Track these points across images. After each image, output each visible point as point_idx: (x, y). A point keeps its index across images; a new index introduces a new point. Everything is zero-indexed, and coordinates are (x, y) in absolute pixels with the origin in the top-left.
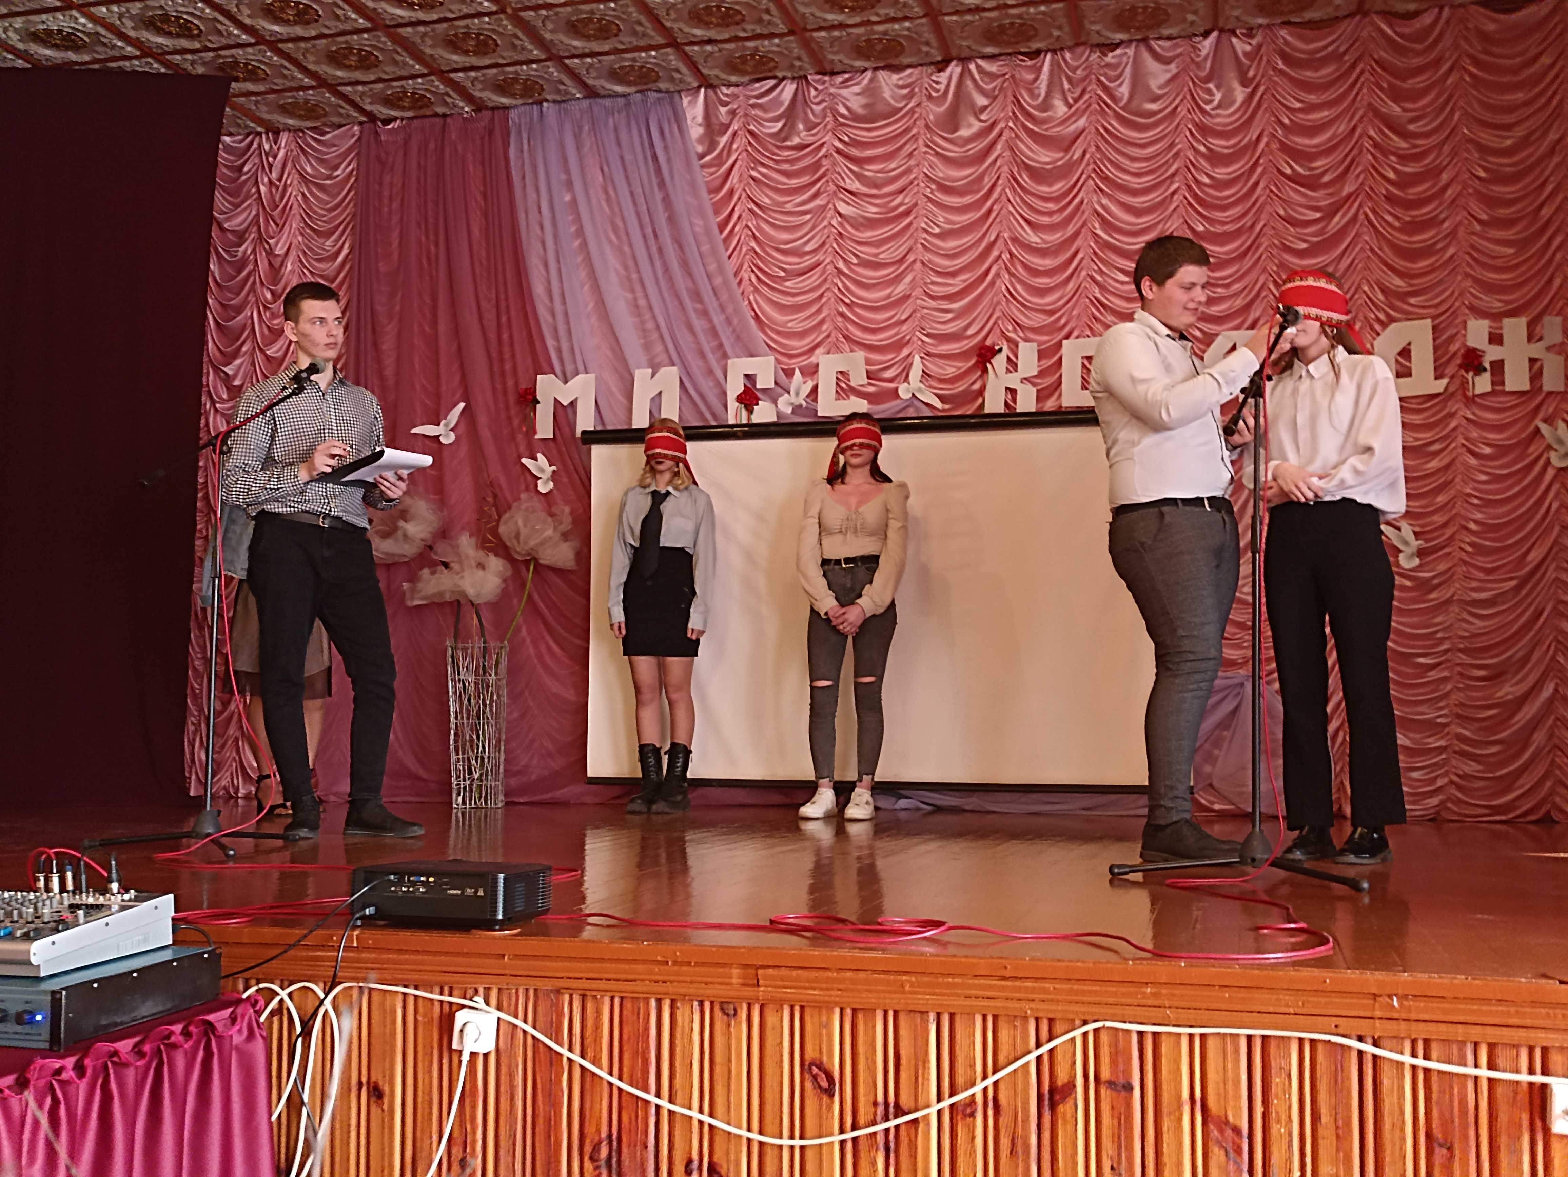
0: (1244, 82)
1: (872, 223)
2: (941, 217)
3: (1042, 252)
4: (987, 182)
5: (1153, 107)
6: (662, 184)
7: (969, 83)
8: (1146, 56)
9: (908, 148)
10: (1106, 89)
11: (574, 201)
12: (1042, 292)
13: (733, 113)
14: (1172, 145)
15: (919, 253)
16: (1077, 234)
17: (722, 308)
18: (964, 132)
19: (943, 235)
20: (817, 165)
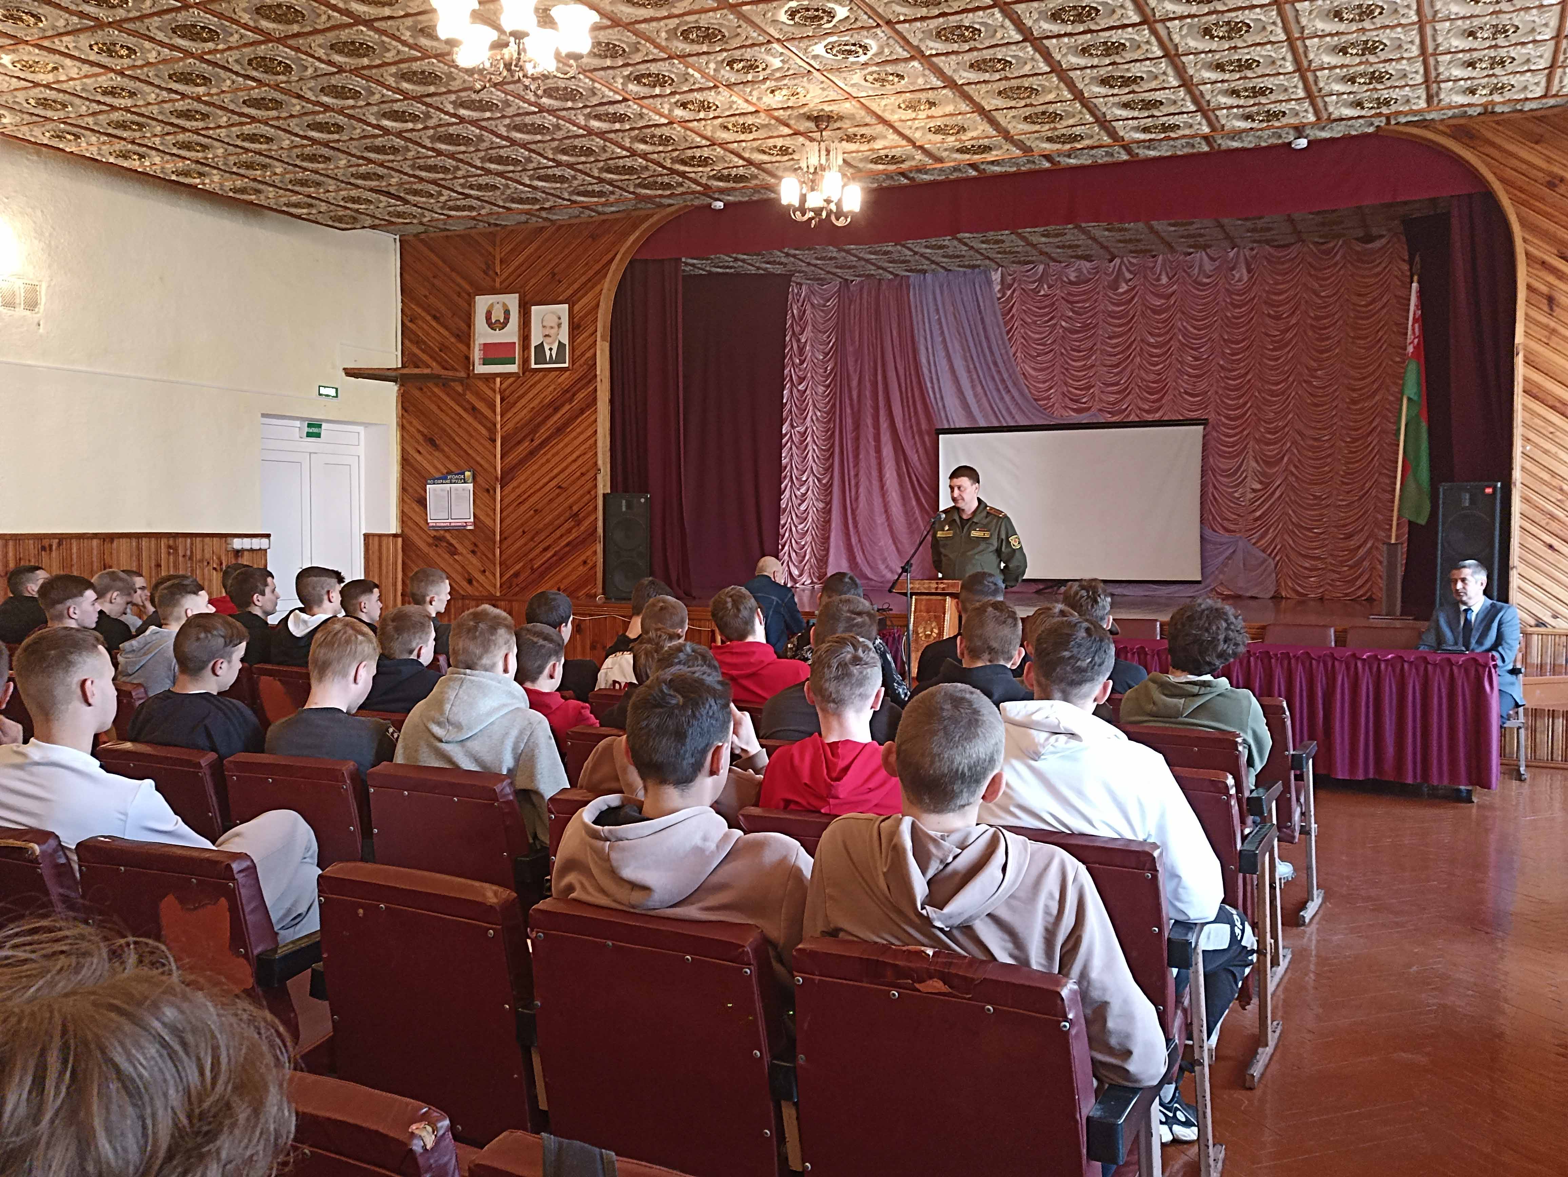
0: (1249, 271)
1: (1077, 332)
2: (1110, 329)
3: (1155, 347)
4: (1131, 313)
5: (1208, 281)
6: (980, 312)
7: (1123, 268)
8: (1205, 258)
9: (1096, 297)
10: (1185, 271)
11: (939, 319)
12: (1155, 365)
13: (1014, 279)
14: (1215, 299)
15: (1099, 345)
16: (1171, 339)
17: (1007, 370)
18: (1121, 290)
19: (1110, 338)
20: (1053, 304)
